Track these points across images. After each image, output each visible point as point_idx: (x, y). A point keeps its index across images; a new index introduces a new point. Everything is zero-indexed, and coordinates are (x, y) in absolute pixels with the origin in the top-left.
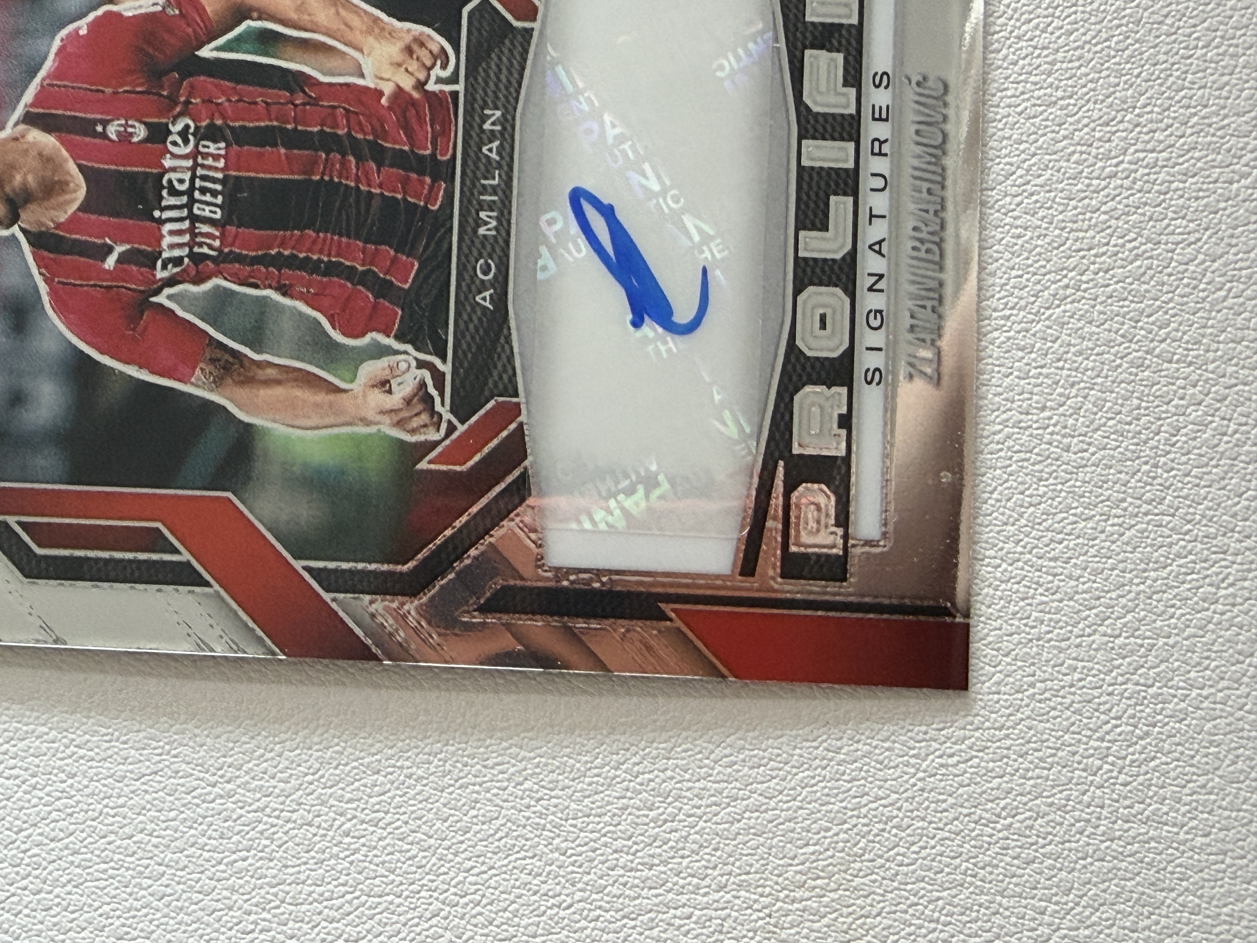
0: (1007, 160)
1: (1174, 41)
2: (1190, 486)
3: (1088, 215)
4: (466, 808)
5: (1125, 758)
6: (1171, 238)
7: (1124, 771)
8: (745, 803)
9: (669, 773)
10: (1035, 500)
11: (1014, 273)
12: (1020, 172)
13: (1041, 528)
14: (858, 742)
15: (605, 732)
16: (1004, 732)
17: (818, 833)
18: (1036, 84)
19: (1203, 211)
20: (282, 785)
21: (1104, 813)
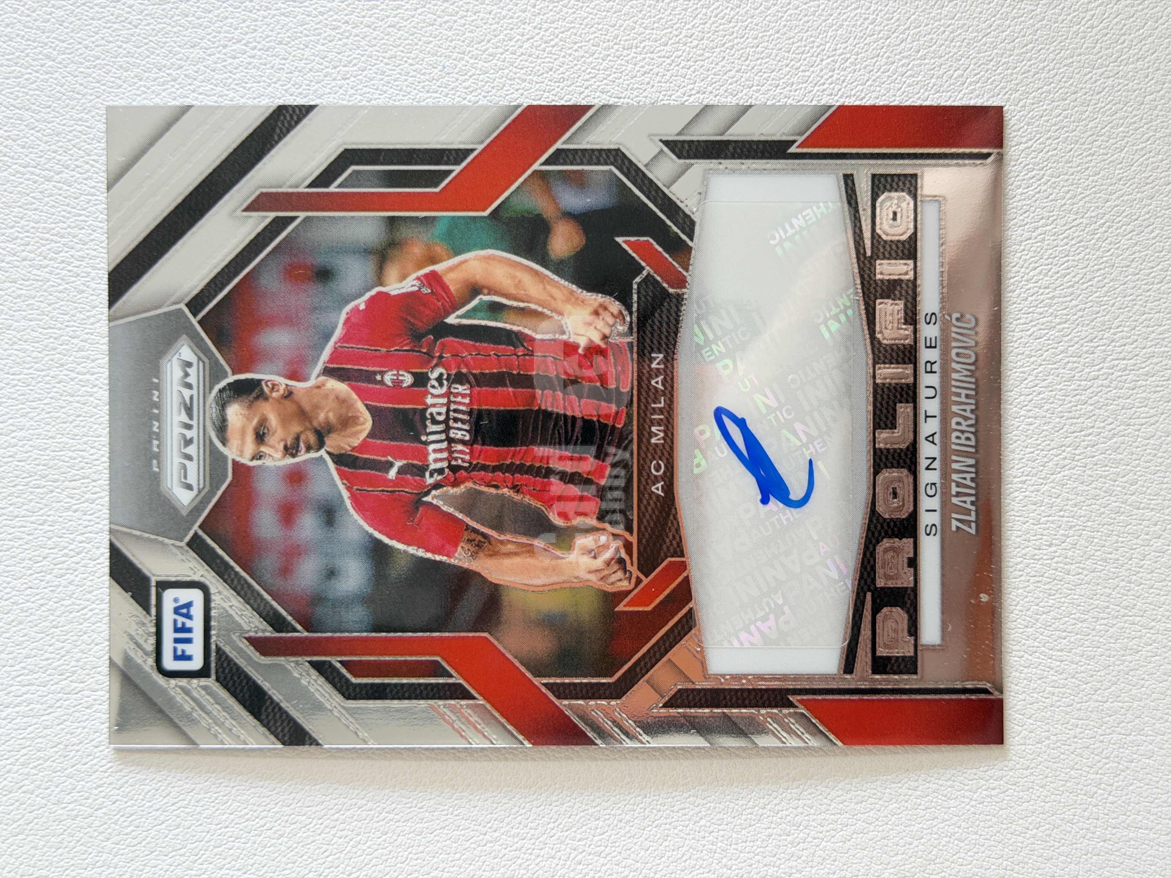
0: (1021, 370)
1: (1138, 280)
2: (1153, 595)
3: (1079, 407)
4: (661, 840)
5: (1112, 785)
6: (1138, 421)
7: (1112, 793)
8: (853, 827)
9: (800, 810)
10: (1045, 610)
11: (1028, 450)
12: (1031, 378)
13: (1051, 629)
14: (929, 782)
15: (754, 784)
16: (1029, 771)
17: (904, 846)
18: (1041, 314)
19: (1159, 401)
20: (532, 831)
21: (1099, 823)
